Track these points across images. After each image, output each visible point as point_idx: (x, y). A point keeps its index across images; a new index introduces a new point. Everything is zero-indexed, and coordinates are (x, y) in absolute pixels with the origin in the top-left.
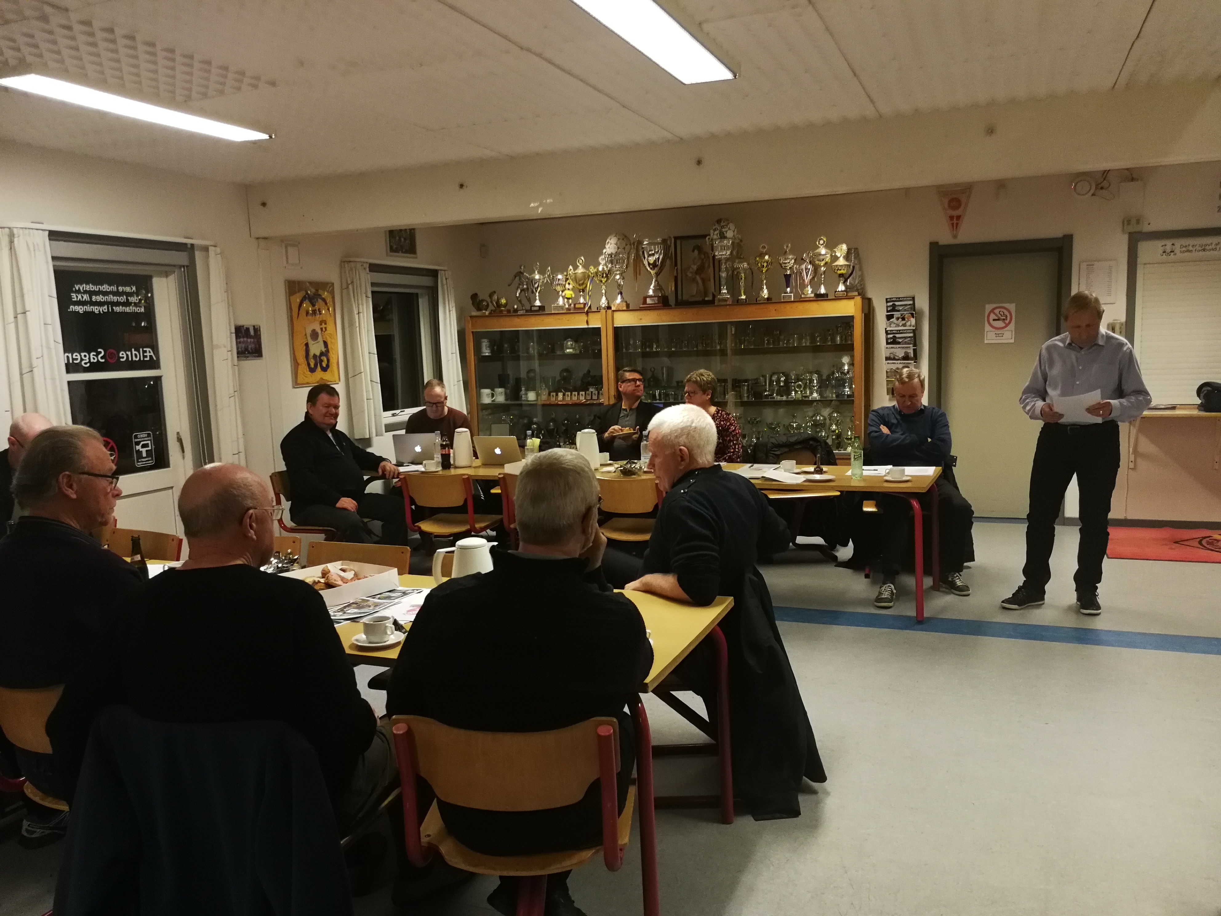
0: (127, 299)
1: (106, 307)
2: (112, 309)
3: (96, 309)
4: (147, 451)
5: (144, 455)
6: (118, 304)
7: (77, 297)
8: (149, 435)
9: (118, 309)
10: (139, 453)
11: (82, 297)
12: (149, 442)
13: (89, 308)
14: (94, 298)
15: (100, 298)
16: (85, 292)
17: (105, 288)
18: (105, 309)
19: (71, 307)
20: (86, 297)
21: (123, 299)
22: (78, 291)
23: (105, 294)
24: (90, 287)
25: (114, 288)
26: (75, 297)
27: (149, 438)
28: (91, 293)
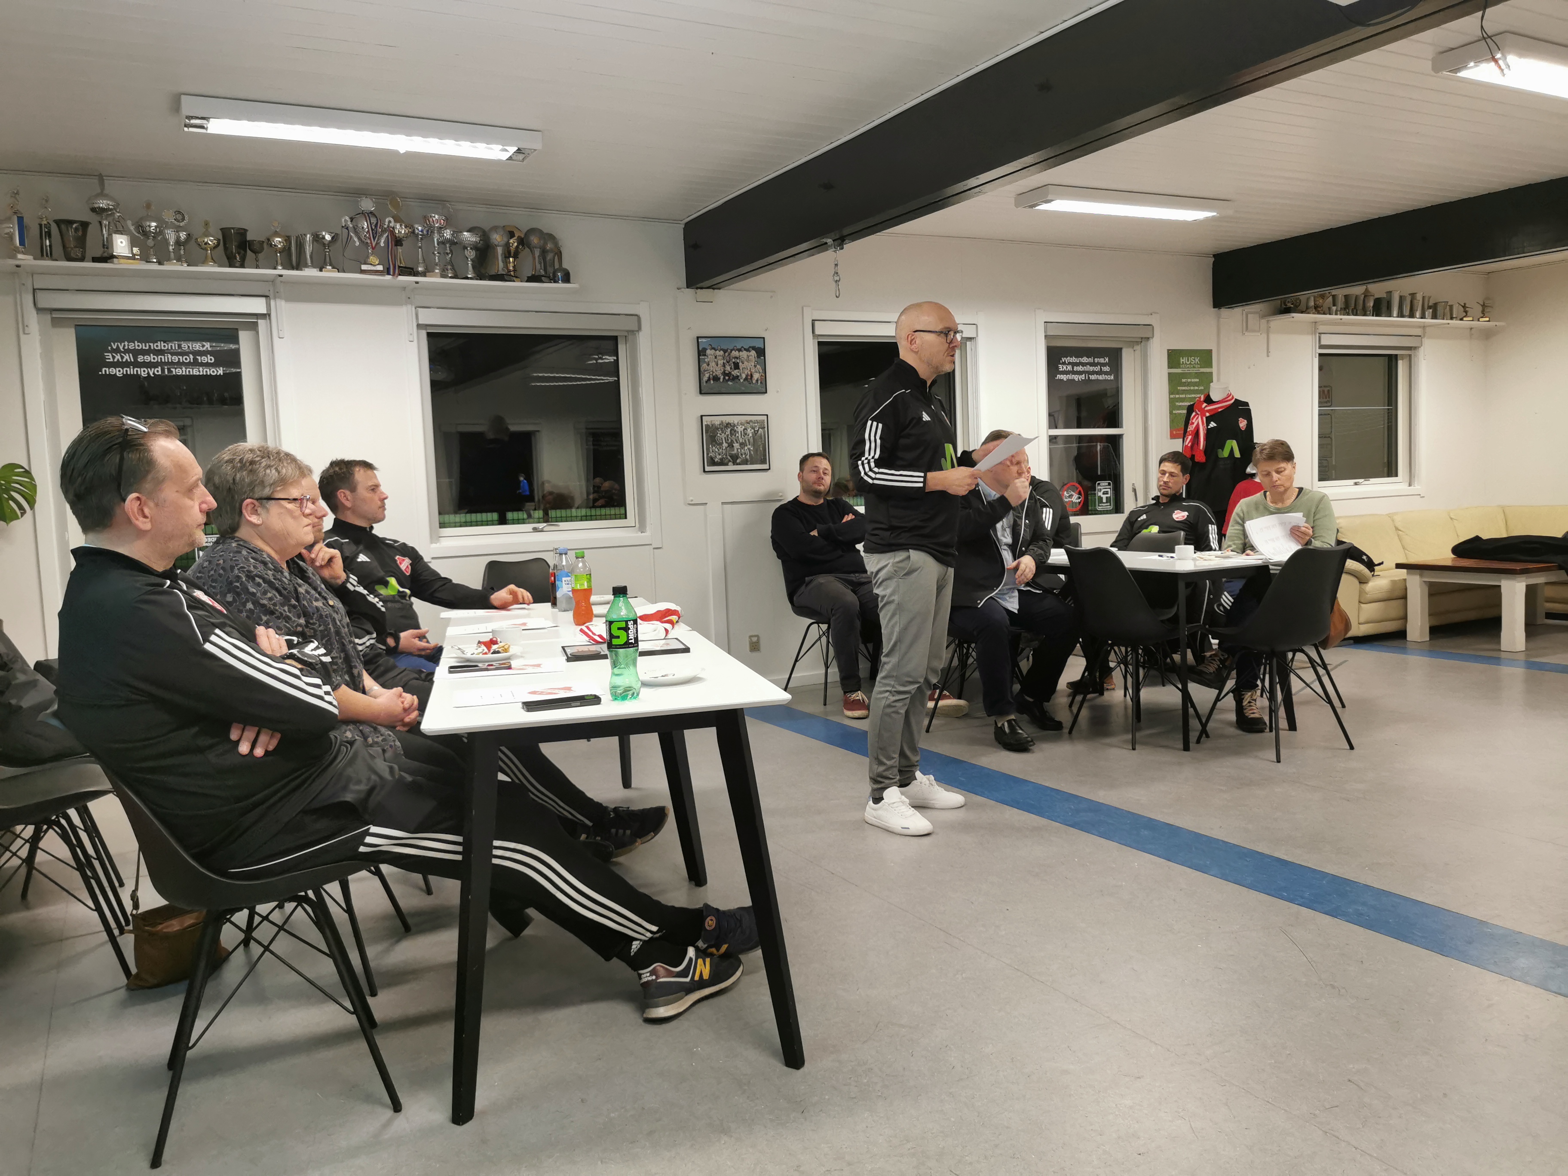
0: (1101, 369)
1: (1084, 375)
2: (1089, 377)
3: (1076, 378)
4: (1107, 497)
5: (1104, 500)
6: (1093, 373)
7: (1063, 368)
8: (1109, 484)
9: (1093, 377)
10: (1101, 499)
11: (1067, 368)
12: (1109, 490)
13: (1070, 377)
14: (1075, 369)
15: (1080, 368)
16: (1069, 363)
17: (1085, 360)
18: (1083, 377)
19: (1058, 376)
20: (1069, 368)
21: (1097, 369)
22: (1064, 363)
23: (1083, 364)
24: (1073, 360)
25: (1091, 360)
26: (1061, 367)
27: (1109, 487)
28: (1074, 364)
